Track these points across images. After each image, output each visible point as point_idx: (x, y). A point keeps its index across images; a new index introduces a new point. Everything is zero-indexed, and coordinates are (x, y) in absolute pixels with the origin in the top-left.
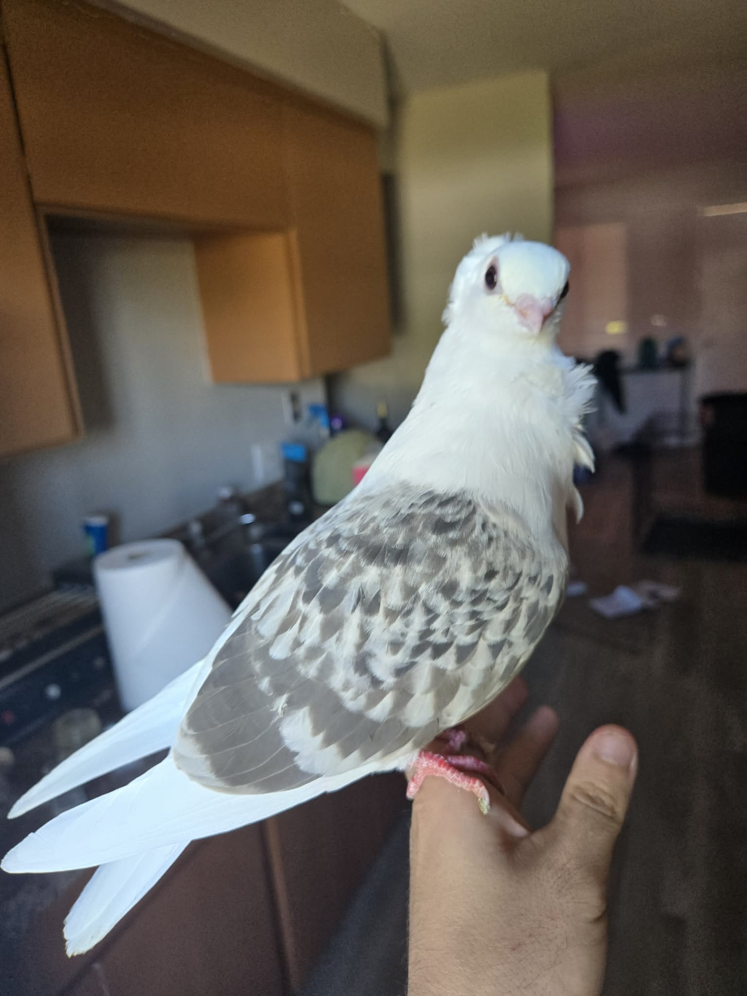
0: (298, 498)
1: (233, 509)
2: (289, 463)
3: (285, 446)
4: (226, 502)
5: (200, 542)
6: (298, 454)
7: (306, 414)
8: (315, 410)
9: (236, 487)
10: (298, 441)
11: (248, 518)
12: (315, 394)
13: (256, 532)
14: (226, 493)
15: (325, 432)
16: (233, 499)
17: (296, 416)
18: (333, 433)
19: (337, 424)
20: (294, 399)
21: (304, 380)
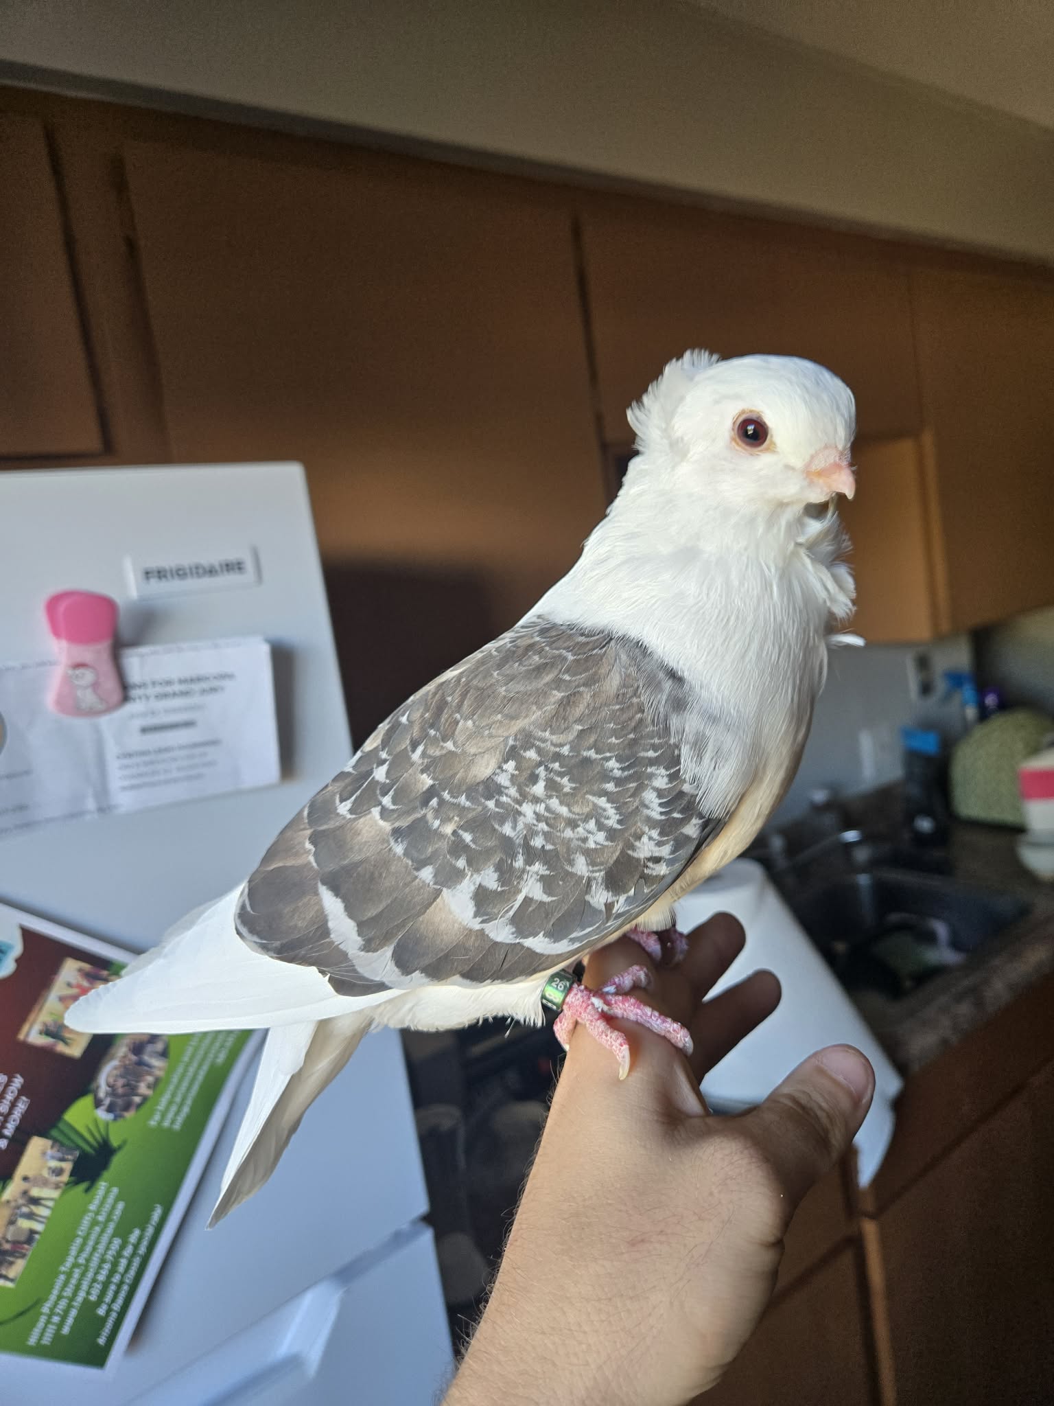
0: (928, 812)
1: (829, 820)
2: (912, 757)
3: (907, 734)
4: (819, 809)
5: (782, 863)
6: (929, 744)
7: (941, 686)
8: (956, 679)
9: (833, 788)
10: (927, 725)
11: (851, 836)
12: (959, 657)
13: (862, 855)
14: (820, 796)
15: (971, 712)
16: (828, 806)
17: (926, 689)
18: (984, 715)
19: (991, 700)
20: (923, 663)
21: (940, 638)
